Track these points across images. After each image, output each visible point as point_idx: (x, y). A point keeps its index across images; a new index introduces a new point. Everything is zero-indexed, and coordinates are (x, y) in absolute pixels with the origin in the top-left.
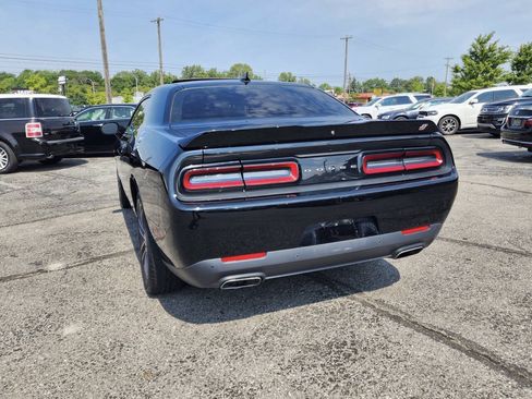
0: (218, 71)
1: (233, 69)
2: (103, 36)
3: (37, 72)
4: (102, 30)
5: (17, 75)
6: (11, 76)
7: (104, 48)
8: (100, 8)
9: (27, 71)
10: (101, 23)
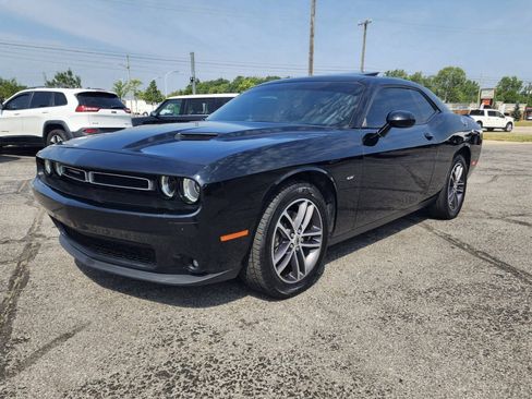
0: (423, 76)
1: (442, 73)
2: (311, 42)
3: (247, 78)
4: (312, 36)
5: (231, 81)
6: (226, 82)
7: (311, 53)
9: (240, 77)
10: (312, 29)
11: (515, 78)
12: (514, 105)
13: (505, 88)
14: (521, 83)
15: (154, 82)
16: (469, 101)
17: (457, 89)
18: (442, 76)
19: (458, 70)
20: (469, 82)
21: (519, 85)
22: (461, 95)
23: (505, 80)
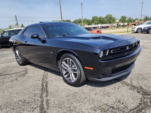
0: (102, 17)
1: (107, 16)
8: (60, 2)
11: (125, 16)
12: (123, 23)
13: (122, 19)
14: (126, 17)
15: (22, 24)
16: (114, 23)
17: (111, 20)
18: (107, 17)
19: (111, 15)
20: (114, 18)
21: (126, 18)
22: (112, 21)
23: (122, 17)
